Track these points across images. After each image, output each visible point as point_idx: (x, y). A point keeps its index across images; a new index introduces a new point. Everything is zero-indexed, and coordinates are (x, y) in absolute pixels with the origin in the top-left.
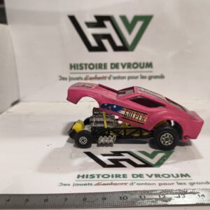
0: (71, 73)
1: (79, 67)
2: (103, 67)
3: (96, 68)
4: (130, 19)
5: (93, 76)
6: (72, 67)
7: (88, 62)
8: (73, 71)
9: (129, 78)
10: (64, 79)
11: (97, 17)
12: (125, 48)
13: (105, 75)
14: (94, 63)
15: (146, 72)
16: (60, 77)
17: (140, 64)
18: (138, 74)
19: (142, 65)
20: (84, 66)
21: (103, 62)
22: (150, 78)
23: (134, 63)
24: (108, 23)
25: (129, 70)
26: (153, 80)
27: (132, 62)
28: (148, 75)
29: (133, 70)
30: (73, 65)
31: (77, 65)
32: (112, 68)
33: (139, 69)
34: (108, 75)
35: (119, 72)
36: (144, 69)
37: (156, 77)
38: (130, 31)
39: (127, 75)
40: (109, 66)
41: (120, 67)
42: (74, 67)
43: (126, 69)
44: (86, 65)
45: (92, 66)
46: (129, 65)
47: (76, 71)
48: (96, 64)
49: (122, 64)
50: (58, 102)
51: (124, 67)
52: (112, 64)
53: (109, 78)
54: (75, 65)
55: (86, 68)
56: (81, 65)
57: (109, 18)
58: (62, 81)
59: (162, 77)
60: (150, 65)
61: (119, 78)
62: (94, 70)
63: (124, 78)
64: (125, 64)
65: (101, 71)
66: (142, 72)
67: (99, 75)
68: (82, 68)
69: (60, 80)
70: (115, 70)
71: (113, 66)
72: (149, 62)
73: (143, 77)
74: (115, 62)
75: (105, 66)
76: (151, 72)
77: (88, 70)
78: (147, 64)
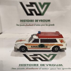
0: (21, 23)
1: (24, 21)
2: (32, 21)
3: (30, 22)
4: (42, 4)
5: (29, 24)
6: (21, 21)
7: (27, 19)
8: (21, 22)
9: (42, 25)
10: (18, 25)
11: (30, 3)
12: (40, 14)
13: (33, 24)
14: (29, 20)
15: (48, 23)
16: (17, 24)
17: (46, 20)
18: (45, 24)
19: (46, 21)
20: (25, 21)
21: (32, 19)
22: (49, 25)
23: (44, 20)
24: (34, 5)
25: (42, 22)
26: (50, 26)
27: (43, 19)
28: (48, 24)
29: (43, 22)
30: (21, 20)
31: (23, 20)
32: (35, 21)
33: (45, 22)
34: (34, 24)
35: (38, 23)
36: (47, 22)
37: (51, 25)
38: (42, 8)
39: (41, 24)
40: (34, 21)
41: (39, 21)
42: (22, 21)
43: (41, 22)
44: (26, 20)
45: (28, 21)
46: (42, 21)
47: (23, 22)
48: (30, 20)
49: (39, 20)
50: (16, 33)
51: (40, 21)
52: (35, 20)
53: (35, 25)
54: (22, 20)
55: (26, 22)
56: (24, 20)
57: (35, 3)
58: (17, 26)
59: (54, 25)
60: (49, 21)
61: (38, 25)
62: (29, 22)
63: (40, 25)
64: (40, 20)
65: (31, 22)
66: (47, 23)
67: (31, 24)
68: (25, 22)
69: (17, 25)
70: (37, 22)
71: (36, 21)
72: (49, 19)
73: (47, 25)
74: (37, 19)
75: (33, 21)
76: (50, 23)
77: (27, 22)
78: (48, 20)
